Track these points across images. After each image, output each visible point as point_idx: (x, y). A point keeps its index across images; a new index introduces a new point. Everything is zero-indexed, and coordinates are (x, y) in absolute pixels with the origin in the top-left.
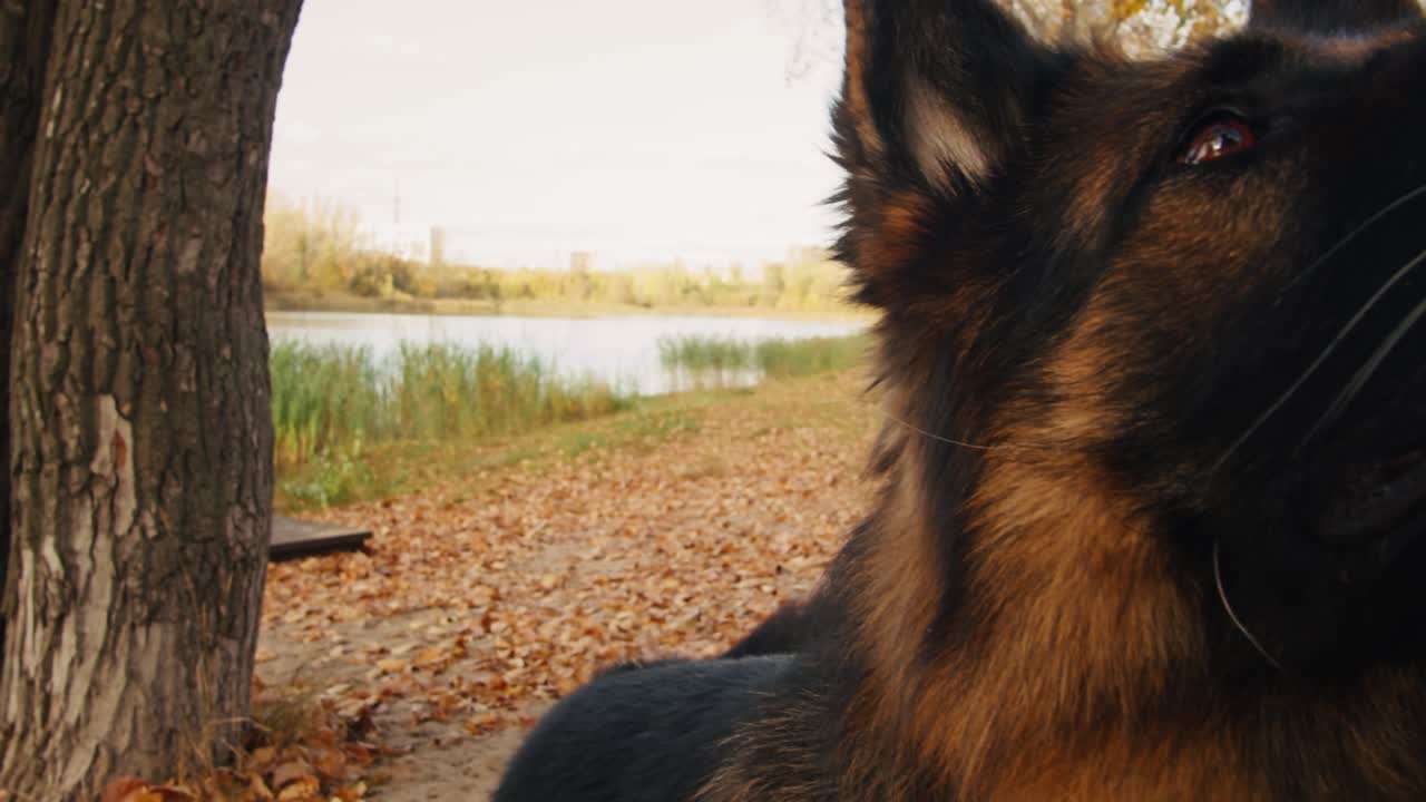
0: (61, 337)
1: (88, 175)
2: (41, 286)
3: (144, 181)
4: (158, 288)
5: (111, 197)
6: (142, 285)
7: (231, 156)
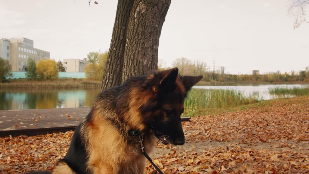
0: (128, 75)
1: (131, 51)
2: (125, 67)
3: (139, 51)
4: (141, 67)
5: (134, 54)
6: (139, 67)
7: (151, 47)
